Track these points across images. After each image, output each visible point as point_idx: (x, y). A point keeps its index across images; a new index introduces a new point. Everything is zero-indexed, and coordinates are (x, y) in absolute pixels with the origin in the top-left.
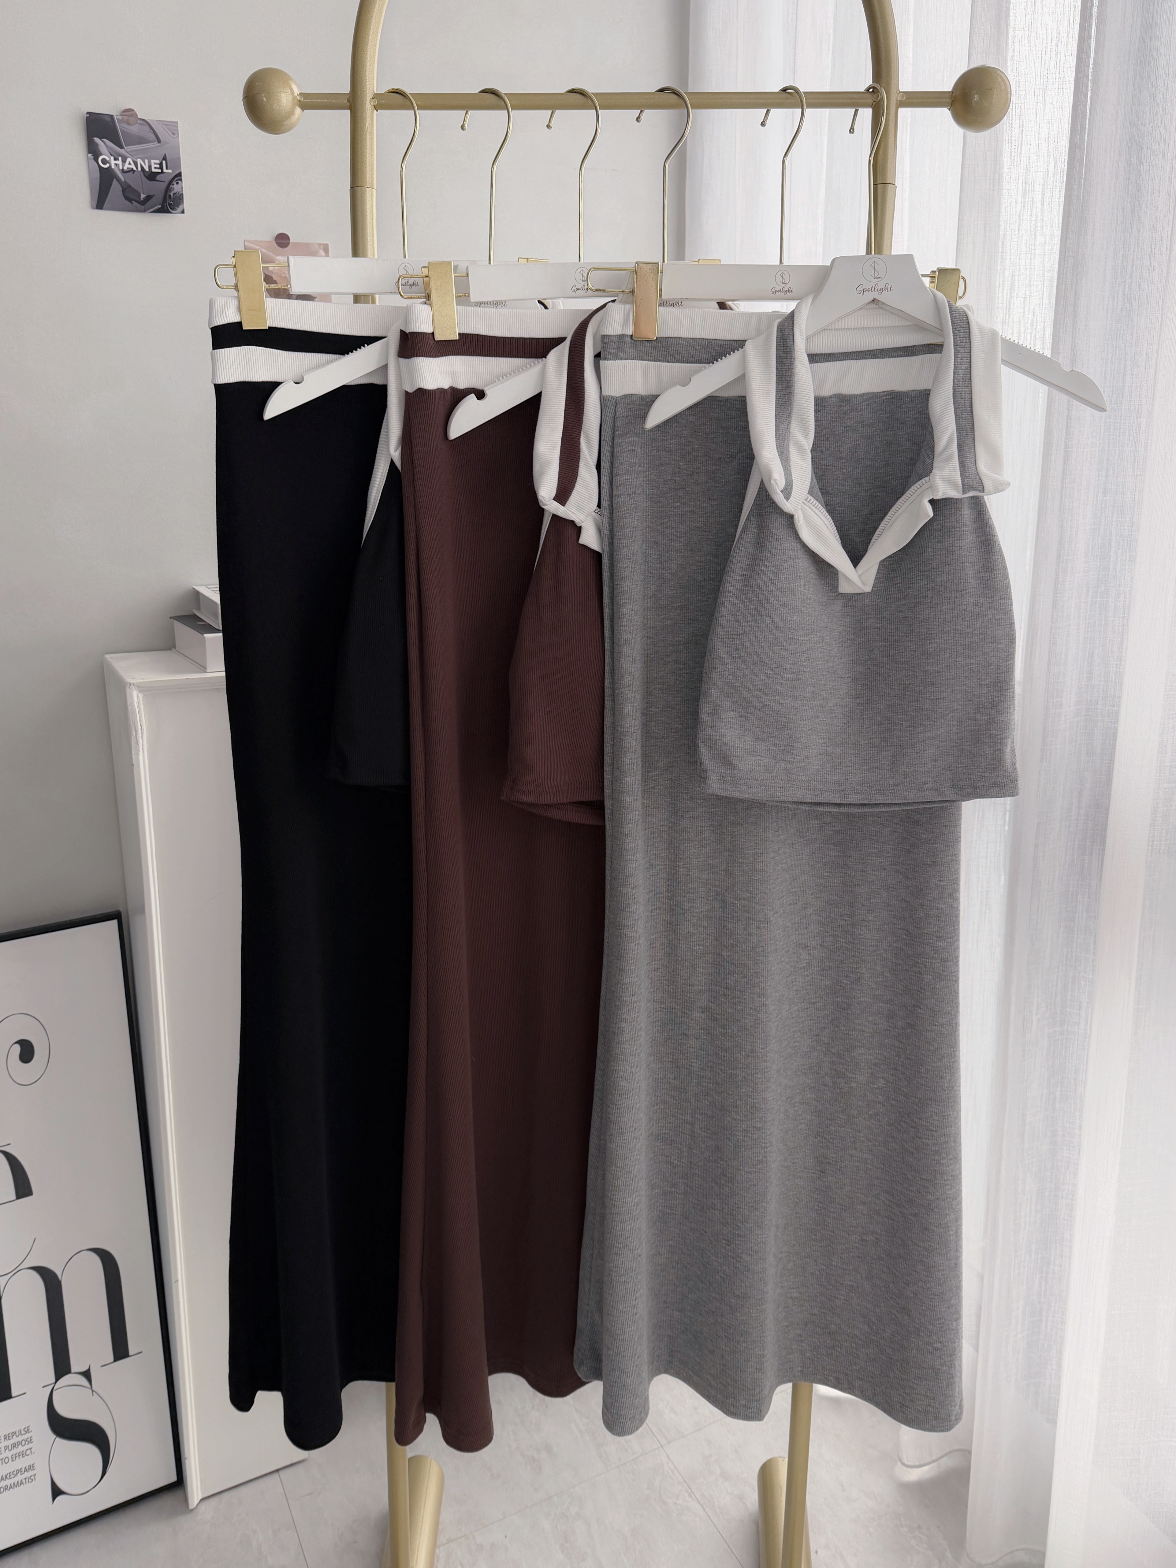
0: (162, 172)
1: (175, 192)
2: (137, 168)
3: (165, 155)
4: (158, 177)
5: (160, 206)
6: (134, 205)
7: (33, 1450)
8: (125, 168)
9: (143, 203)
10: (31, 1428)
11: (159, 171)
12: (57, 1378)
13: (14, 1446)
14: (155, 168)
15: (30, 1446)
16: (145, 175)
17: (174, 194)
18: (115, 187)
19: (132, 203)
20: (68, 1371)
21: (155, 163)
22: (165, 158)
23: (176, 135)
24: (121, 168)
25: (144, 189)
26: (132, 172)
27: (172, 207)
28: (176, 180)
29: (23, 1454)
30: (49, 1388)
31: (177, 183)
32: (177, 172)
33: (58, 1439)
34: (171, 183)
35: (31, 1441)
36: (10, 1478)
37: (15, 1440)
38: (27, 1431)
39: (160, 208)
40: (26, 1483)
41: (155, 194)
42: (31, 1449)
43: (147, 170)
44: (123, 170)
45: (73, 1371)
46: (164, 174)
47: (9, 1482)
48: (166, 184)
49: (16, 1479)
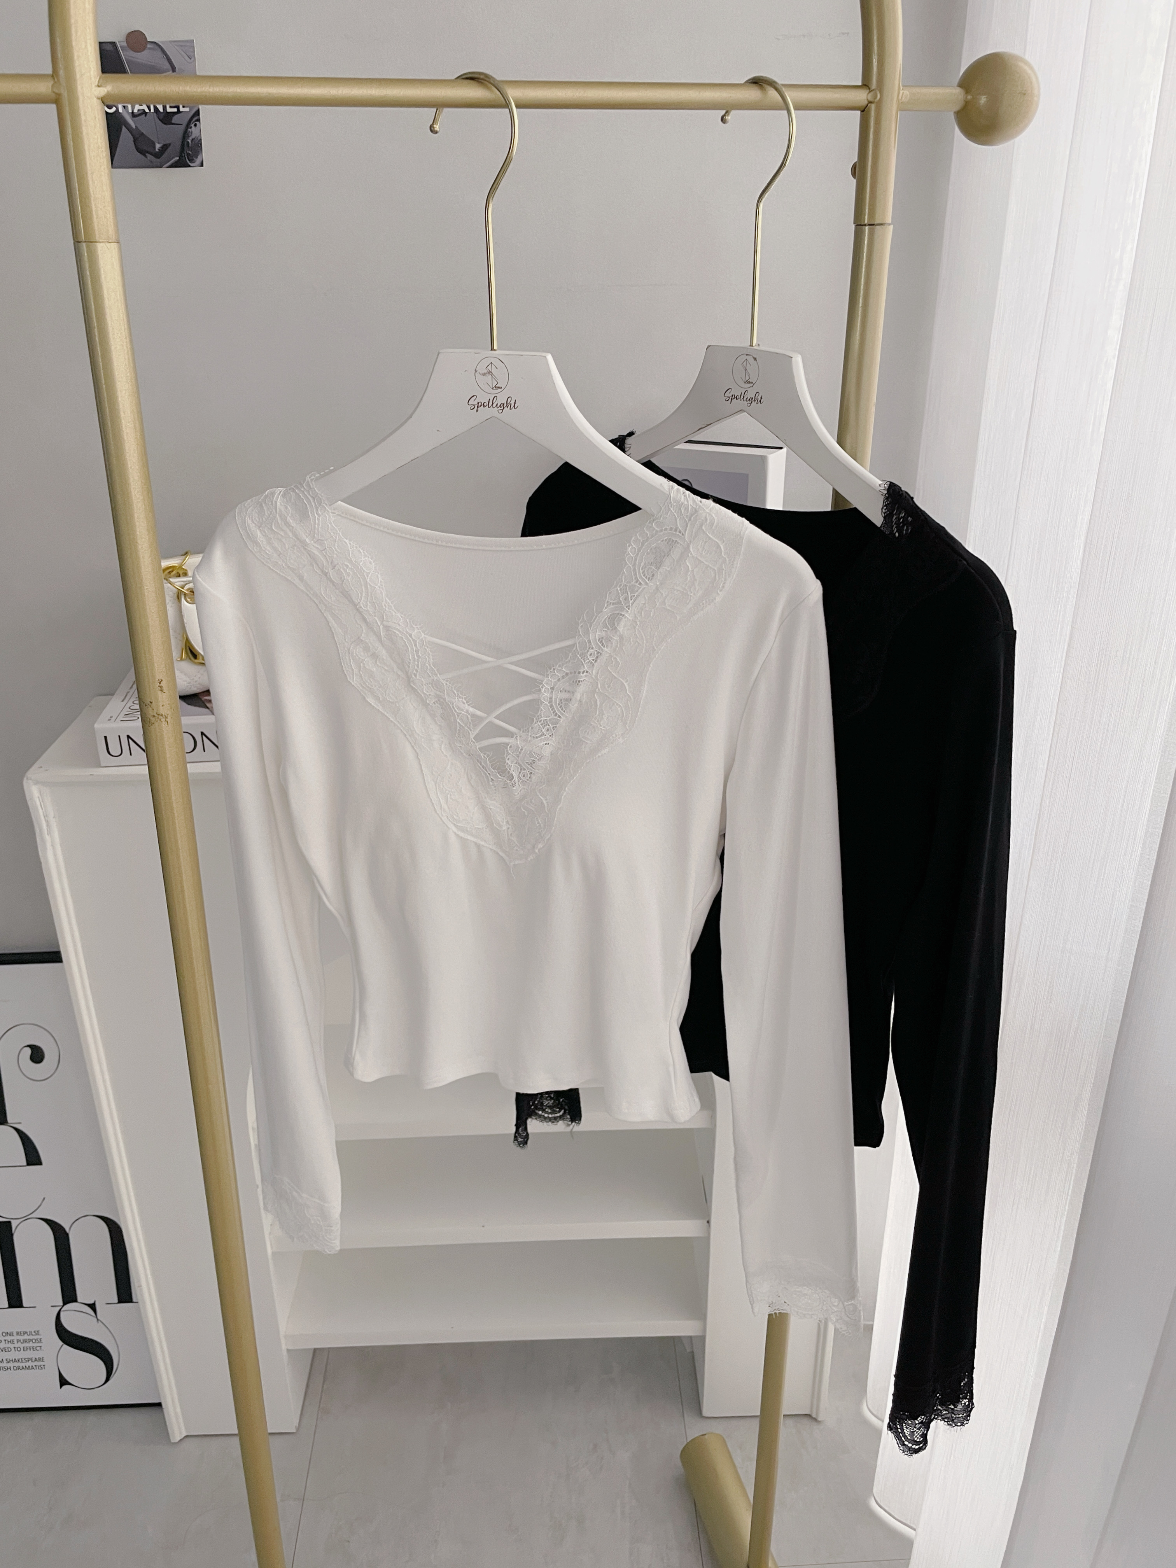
0: (179, 112)
1: (193, 136)
2: (150, 110)
4: (175, 119)
5: (178, 158)
6: (149, 158)
7: (42, 1348)
8: (136, 111)
9: (158, 155)
10: (40, 1333)
11: (175, 110)
12: (65, 1303)
13: (25, 1341)
14: (171, 107)
15: (39, 1344)
16: (158, 118)
17: (193, 139)
18: (125, 137)
19: (146, 157)
20: (75, 1301)
23: (192, 59)
24: (130, 111)
25: (159, 135)
26: (144, 115)
27: (190, 158)
28: (194, 122)
29: (34, 1349)
30: (59, 1308)
31: (195, 125)
32: (195, 110)
33: (65, 1346)
34: (188, 126)
35: (40, 1341)
36: (22, 1362)
37: (26, 1337)
38: (37, 1333)
39: (178, 161)
40: (36, 1369)
41: (171, 142)
42: (40, 1347)
43: (161, 110)
44: (133, 113)
45: (79, 1300)
46: (180, 114)
47: (21, 1365)
48: (182, 128)
49: (27, 1364)
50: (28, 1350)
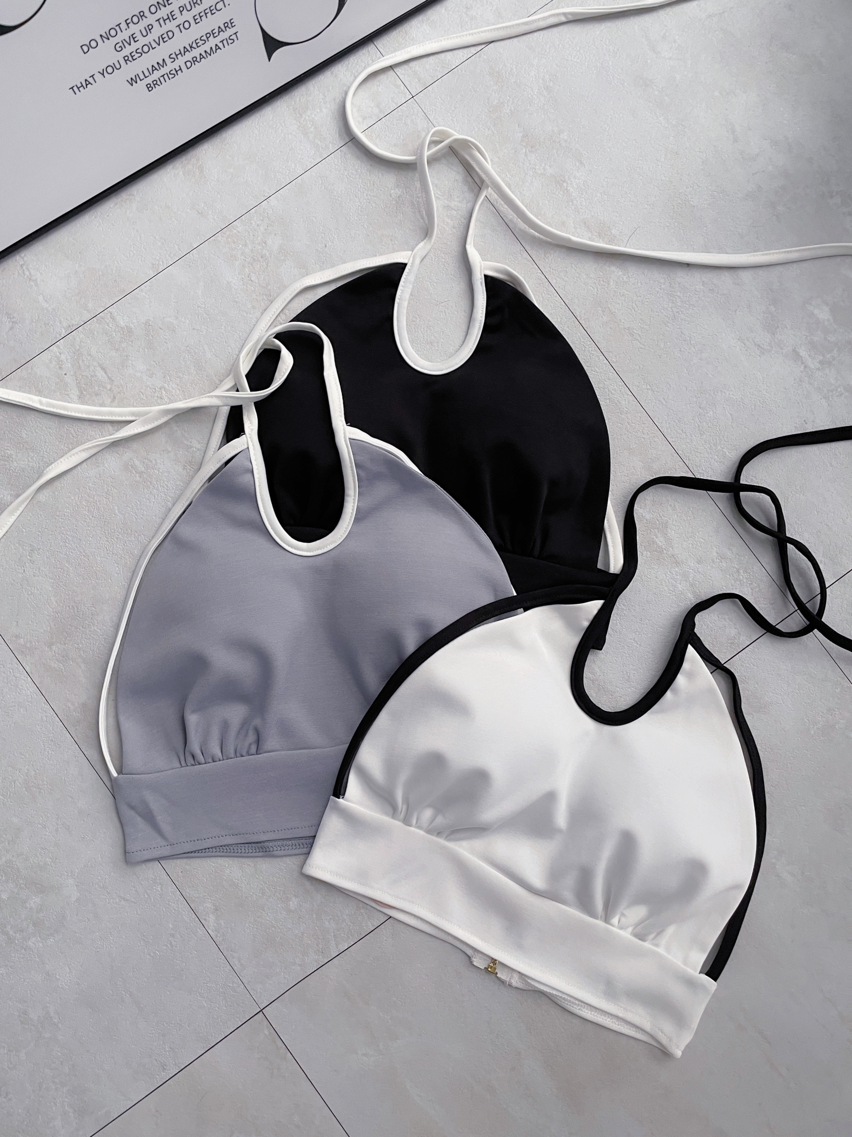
47: (196, 53)
49: (207, 47)
50: (204, 18)
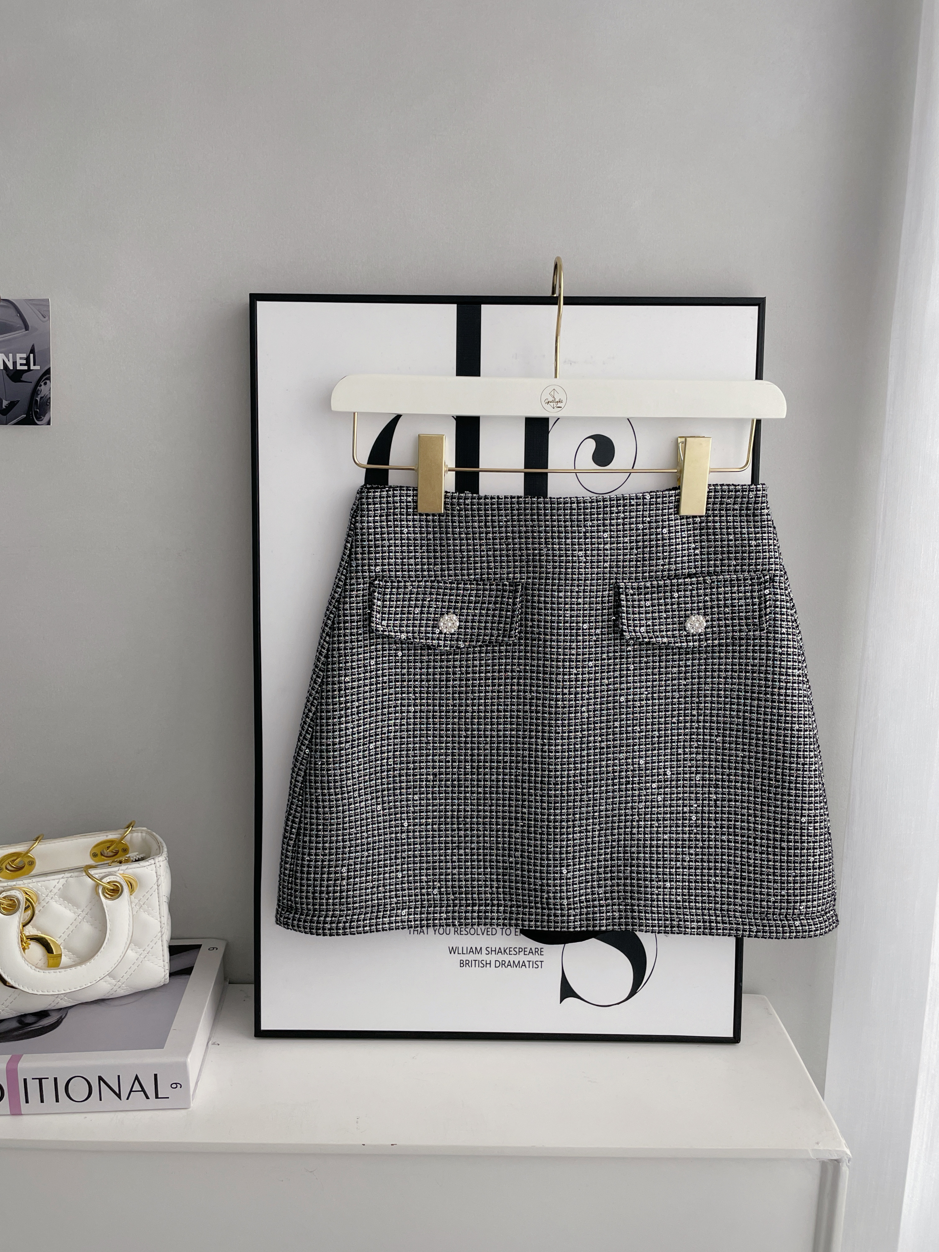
0: (29, 370)
1: (42, 395)
3: (33, 346)
4: (25, 377)
5: (24, 416)
9: (4, 412)
11: (26, 368)
14: (21, 365)
16: (8, 375)
17: (41, 397)
21: (21, 358)
22: (32, 351)
23: (47, 318)
25: (7, 392)
27: (38, 416)
28: (45, 380)
31: (45, 384)
32: (47, 368)
34: (37, 383)
39: (25, 418)
41: (19, 399)
43: (11, 368)
46: (31, 372)
48: (32, 386)
